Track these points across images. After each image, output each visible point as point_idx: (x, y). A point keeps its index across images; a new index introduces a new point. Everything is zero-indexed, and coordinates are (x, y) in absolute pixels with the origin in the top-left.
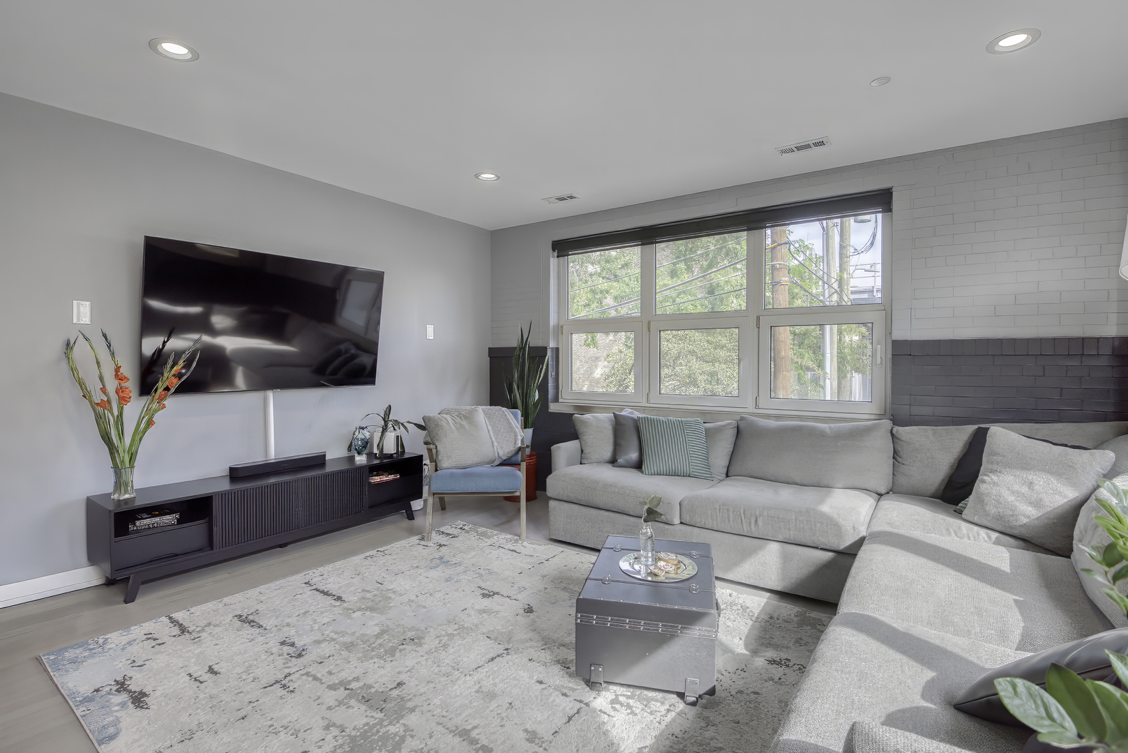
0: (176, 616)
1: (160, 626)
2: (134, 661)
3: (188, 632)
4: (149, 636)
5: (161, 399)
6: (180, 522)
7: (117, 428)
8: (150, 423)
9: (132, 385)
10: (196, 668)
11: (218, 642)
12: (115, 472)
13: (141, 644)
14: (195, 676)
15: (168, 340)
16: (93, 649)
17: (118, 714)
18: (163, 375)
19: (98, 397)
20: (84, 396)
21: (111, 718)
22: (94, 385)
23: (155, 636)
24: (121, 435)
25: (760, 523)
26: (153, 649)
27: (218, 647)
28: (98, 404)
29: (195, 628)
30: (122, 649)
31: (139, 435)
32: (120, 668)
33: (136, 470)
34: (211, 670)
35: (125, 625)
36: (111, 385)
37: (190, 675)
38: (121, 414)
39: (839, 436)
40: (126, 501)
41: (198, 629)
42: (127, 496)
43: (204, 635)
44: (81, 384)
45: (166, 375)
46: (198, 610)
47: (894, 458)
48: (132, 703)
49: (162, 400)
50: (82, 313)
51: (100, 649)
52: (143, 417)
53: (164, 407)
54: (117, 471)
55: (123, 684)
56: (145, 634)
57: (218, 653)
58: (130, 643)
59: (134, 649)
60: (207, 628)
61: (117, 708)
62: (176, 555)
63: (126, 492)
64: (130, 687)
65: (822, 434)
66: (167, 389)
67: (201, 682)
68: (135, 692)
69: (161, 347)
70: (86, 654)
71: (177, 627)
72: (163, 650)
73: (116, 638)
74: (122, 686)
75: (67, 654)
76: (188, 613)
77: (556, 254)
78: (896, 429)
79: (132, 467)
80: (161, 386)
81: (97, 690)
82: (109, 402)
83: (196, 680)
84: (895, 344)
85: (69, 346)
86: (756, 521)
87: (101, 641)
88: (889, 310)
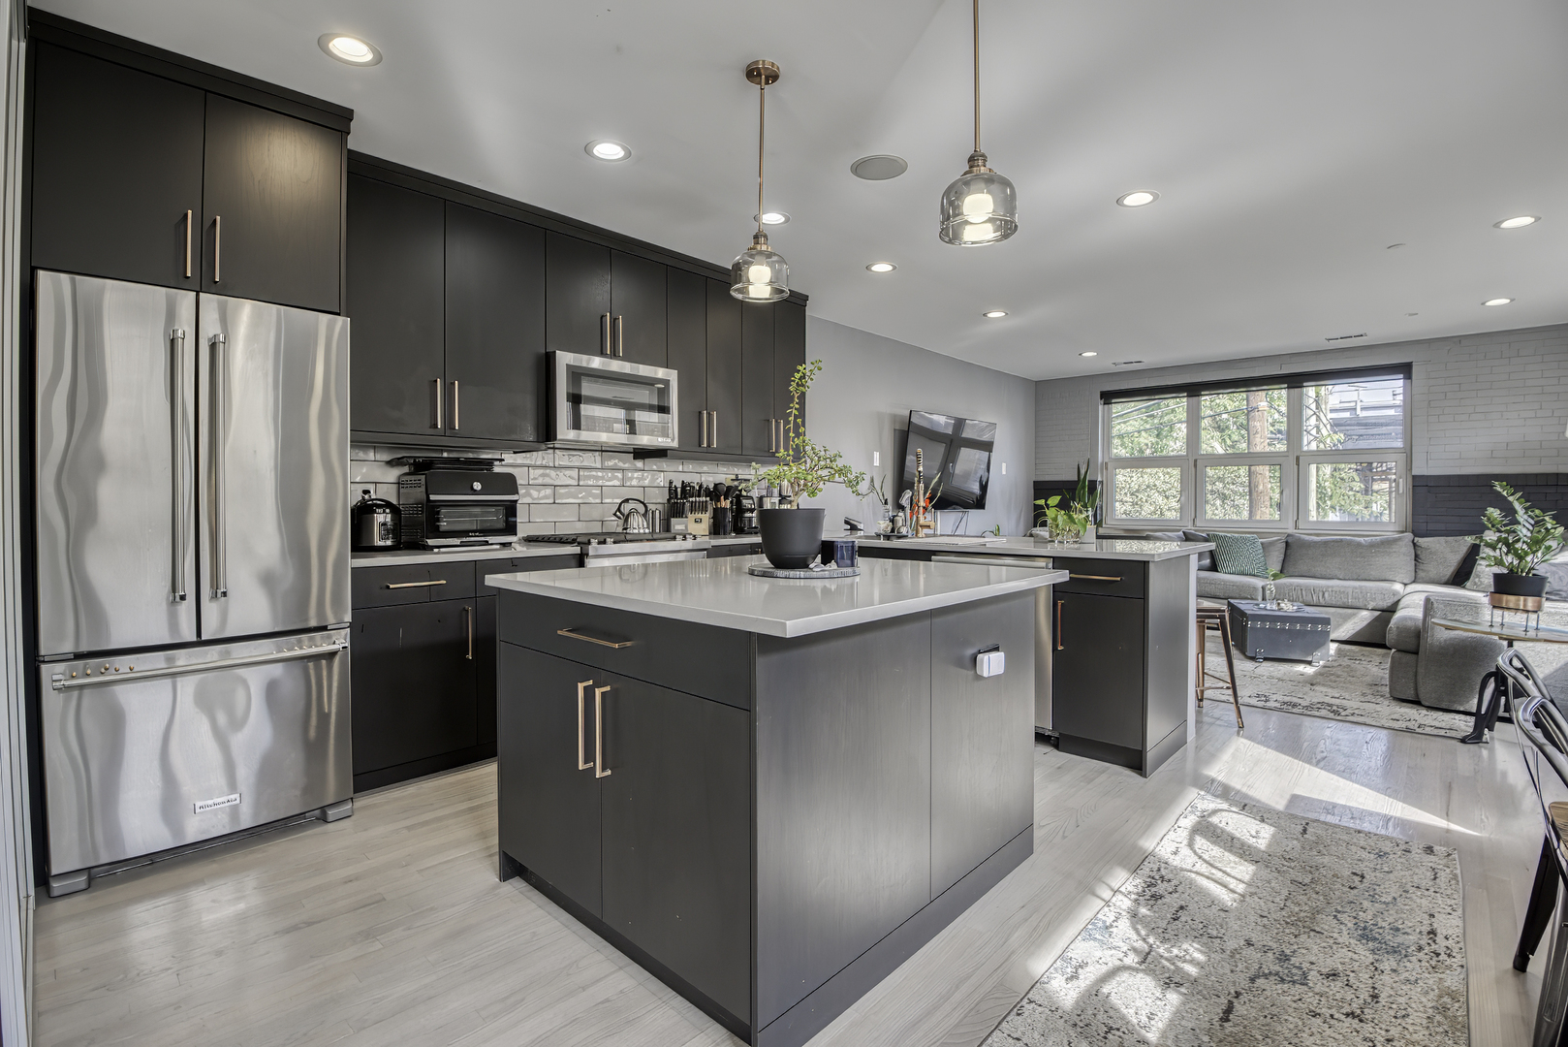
25: (1326, 595)
39: (1372, 545)
47: (1415, 560)
50: (877, 459)
65: (1359, 545)
77: (1102, 402)
78: (1416, 539)
84: (1414, 477)
86: (1323, 594)
88: (1409, 453)
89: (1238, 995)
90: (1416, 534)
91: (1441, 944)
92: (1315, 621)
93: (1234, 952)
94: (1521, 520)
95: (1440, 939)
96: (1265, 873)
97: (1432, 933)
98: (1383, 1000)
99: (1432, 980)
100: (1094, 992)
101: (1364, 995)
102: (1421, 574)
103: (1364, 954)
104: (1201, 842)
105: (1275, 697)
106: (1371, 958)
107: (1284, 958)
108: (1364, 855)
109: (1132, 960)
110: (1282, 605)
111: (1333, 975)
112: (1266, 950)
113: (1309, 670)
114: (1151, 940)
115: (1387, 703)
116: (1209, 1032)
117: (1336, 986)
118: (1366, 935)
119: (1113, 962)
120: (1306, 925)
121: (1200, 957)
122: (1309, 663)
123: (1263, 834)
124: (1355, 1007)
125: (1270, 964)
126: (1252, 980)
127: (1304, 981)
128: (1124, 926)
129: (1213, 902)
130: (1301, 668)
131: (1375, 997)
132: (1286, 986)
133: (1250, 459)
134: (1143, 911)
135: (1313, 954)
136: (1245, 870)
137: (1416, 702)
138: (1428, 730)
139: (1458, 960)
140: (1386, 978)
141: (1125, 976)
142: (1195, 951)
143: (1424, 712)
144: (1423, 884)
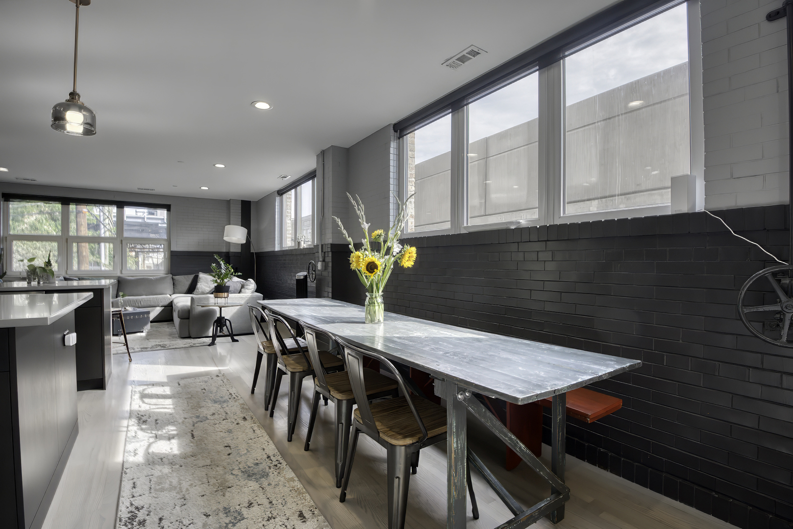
25: (143, 302)
39: (157, 280)
47: (174, 285)
78: (173, 277)
84: (171, 251)
86: (141, 302)
88: (169, 241)
89: (192, 431)
90: (173, 275)
91: (234, 396)
92: (143, 313)
93: (183, 422)
94: (223, 268)
95: (233, 395)
96: (175, 400)
97: (231, 394)
98: (229, 413)
99: (237, 403)
100: (147, 453)
101: (224, 414)
102: (176, 290)
103: (217, 406)
104: (146, 400)
105: (136, 347)
106: (220, 406)
107: (198, 417)
108: (201, 384)
109: (152, 440)
110: (127, 308)
111: (214, 414)
112: (191, 418)
113: (143, 334)
114: (154, 432)
115: (179, 339)
116: (192, 442)
117: (216, 416)
118: (215, 402)
119: (146, 444)
120: (198, 406)
121: (174, 428)
122: (142, 332)
123: (166, 390)
124: (224, 417)
125: (195, 420)
126: (194, 426)
127: (207, 419)
128: (141, 434)
129: (166, 414)
130: (139, 334)
131: (227, 413)
132: (204, 422)
133: (98, 240)
134: (144, 426)
135: (204, 412)
136: (169, 402)
137: (190, 337)
138: (197, 345)
139: (240, 397)
140: (227, 408)
141: (154, 445)
142: (171, 428)
143: (193, 340)
144: (221, 384)
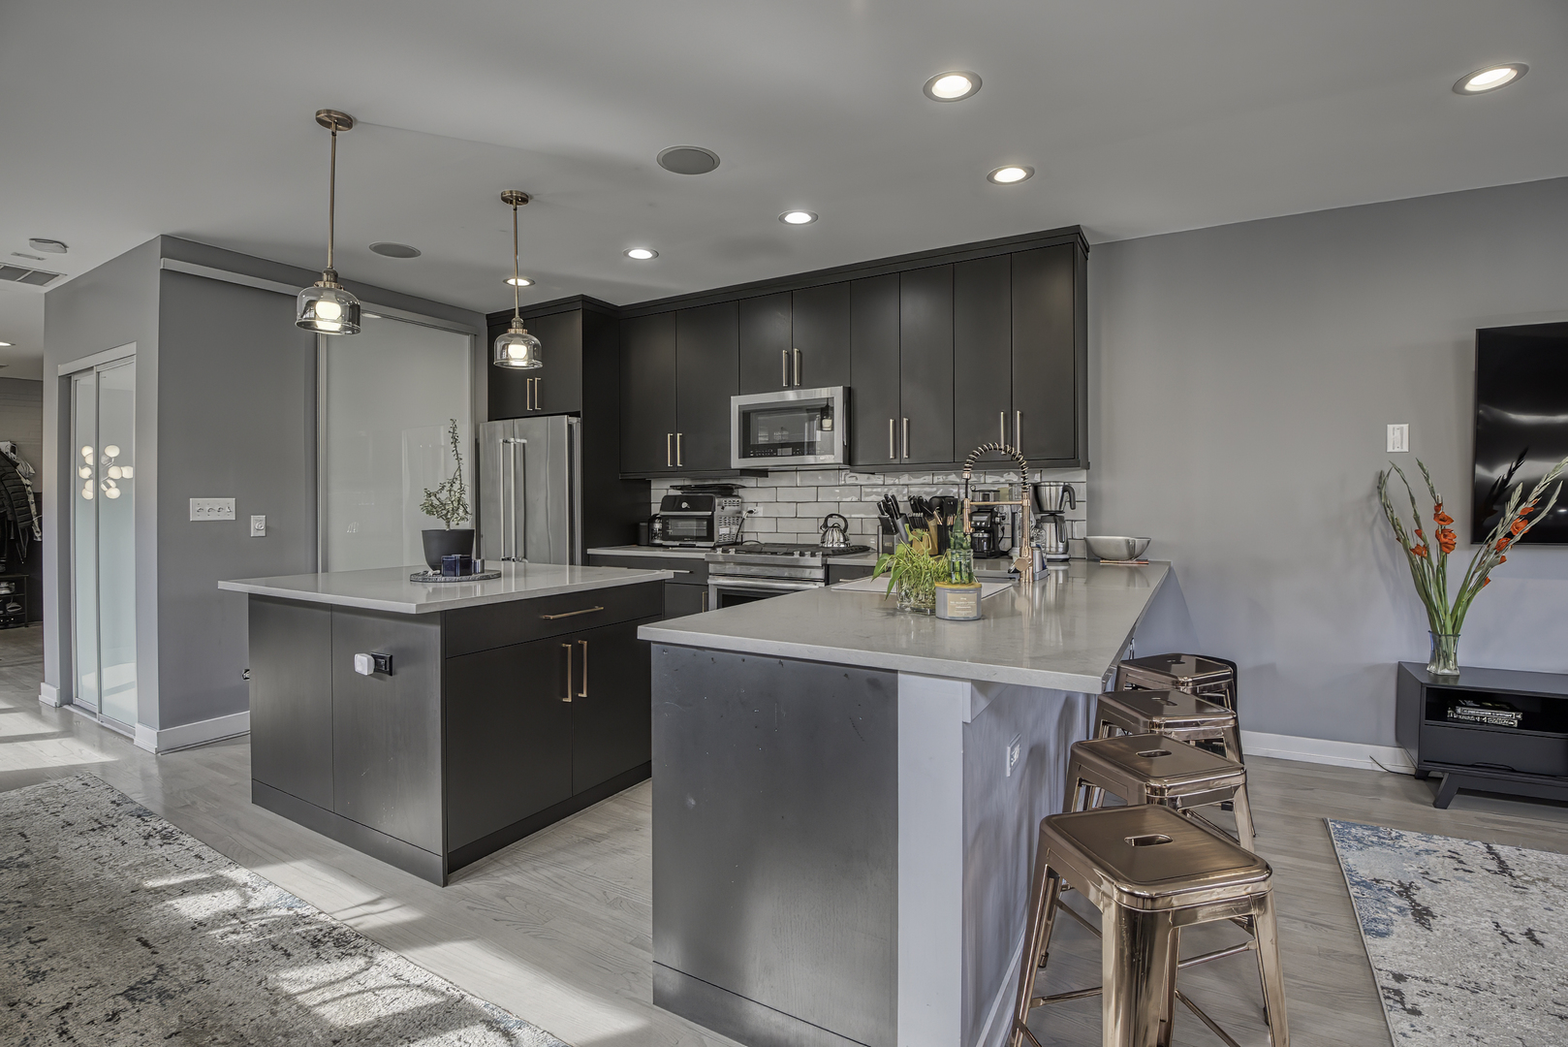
0: (1497, 847)
1: (1473, 852)
2: (1427, 873)
3: (1510, 875)
4: (1454, 855)
5: (1499, 549)
6: (1522, 725)
7: (1438, 584)
8: (1484, 580)
9: (1460, 528)
10: (1509, 922)
11: (1553, 907)
12: (1434, 638)
13: (1441, 859)
14: (1504, 928)
15: (1517, 467)
16: (1384, 838)
17: (1394, 917)
18: (1503, 515)
19: (1414, 541)
20: (1398, 539)
21: (1385, 916)
22: (1408, 526)
23: (1462, 858)
24: (1442, 593)
26: (1455, 872)
27: (1550, 913)
28: (1412, 550)
29: (1521, 874)
30: (1417, 854)
31: (1467, 594)
32: (1410, 871)
33: (1461, 640)
34: (1530, 934)
35: (1428, 830)
36: (1430, 527)
37: (1498, 926)
38: (1442, 564)
40: (1446, 677)
41: (1526, 878)
42: (1446, 671)
43: (1533, 889)
44: (1395, 525)
45: (1509, 515)
46: (1533, 855)
48: (1413, 914)
49: (1501, 550)
50: (1398, 438)
51: (1391, 842)
52: (1474, 573)
53: (1503, 560)
54: (1436, 637)
55: (1407, 890)
56: (1449, 851)
57: (1548, 920)
58: (1427, 851)
59: (1432, 860)
60: (1540, 883)
61: (1394, 910)
62: (1513, 771)
63: (1445, 666)
64: (1415, 897)
66: (1510, 536)
67: (1511, 941)
68: (1419, 905)
69: (1505, 477)
70: (1375, 839)
71: (1495, 862)
72: (1466, 879)
73: (1411, 839)
74: (1406, 891)
75: (1353, 830)
76: (1518, 852)
79: (1456, 635)
80: (1501, 530)
81: (1378, 881)
82: (1426, 547)
83: (1503, 933)
85: (1381, 480)
87: (1394, 834)
107: (165, 996)
111: (113, 1019)
124: (70, 1015)
127: (128, 997)
132: (134, 983)
